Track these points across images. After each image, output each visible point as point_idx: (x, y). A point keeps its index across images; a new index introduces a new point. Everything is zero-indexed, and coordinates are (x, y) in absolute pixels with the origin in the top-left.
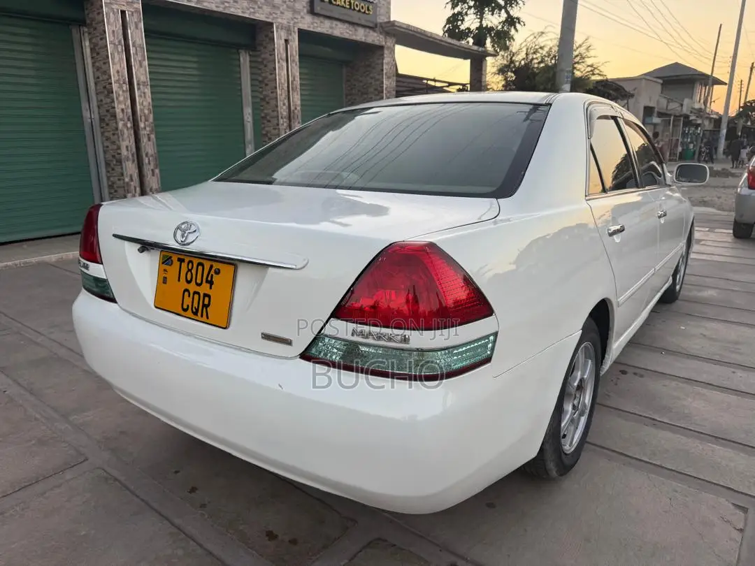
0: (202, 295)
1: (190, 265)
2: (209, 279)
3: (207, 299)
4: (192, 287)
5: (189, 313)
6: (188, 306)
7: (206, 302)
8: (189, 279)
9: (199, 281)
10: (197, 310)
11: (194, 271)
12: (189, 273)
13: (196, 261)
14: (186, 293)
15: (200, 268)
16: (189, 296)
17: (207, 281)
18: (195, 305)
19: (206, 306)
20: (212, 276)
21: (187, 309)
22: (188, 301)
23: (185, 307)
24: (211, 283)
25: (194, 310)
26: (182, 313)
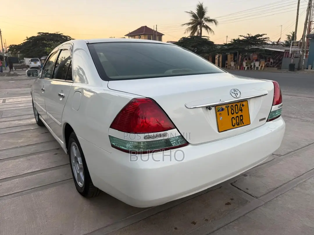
0: (239, 117)
1: (232, 107)
2: (241, 109)
3: (241, 117)
4: (235, 115)
5: (236, 126)
6: (235, 123)
7: (242, 119)
8: (233, 113)
9: (237, 112)
10: (239, 123)
11: (234, 109)
12: (232, 110)
13: (234, 105)
14: (233, 119)
15: (236, 106)
16: (234, 119)
17: (240, 110)
18: (238, 121)
19: (242, 120)
20: (241, 108)
21: (235, 125)
22: (234, 122)
23: (234, 124)
24: (241, 110)
25: (238, 124)
26: (233, 127)
